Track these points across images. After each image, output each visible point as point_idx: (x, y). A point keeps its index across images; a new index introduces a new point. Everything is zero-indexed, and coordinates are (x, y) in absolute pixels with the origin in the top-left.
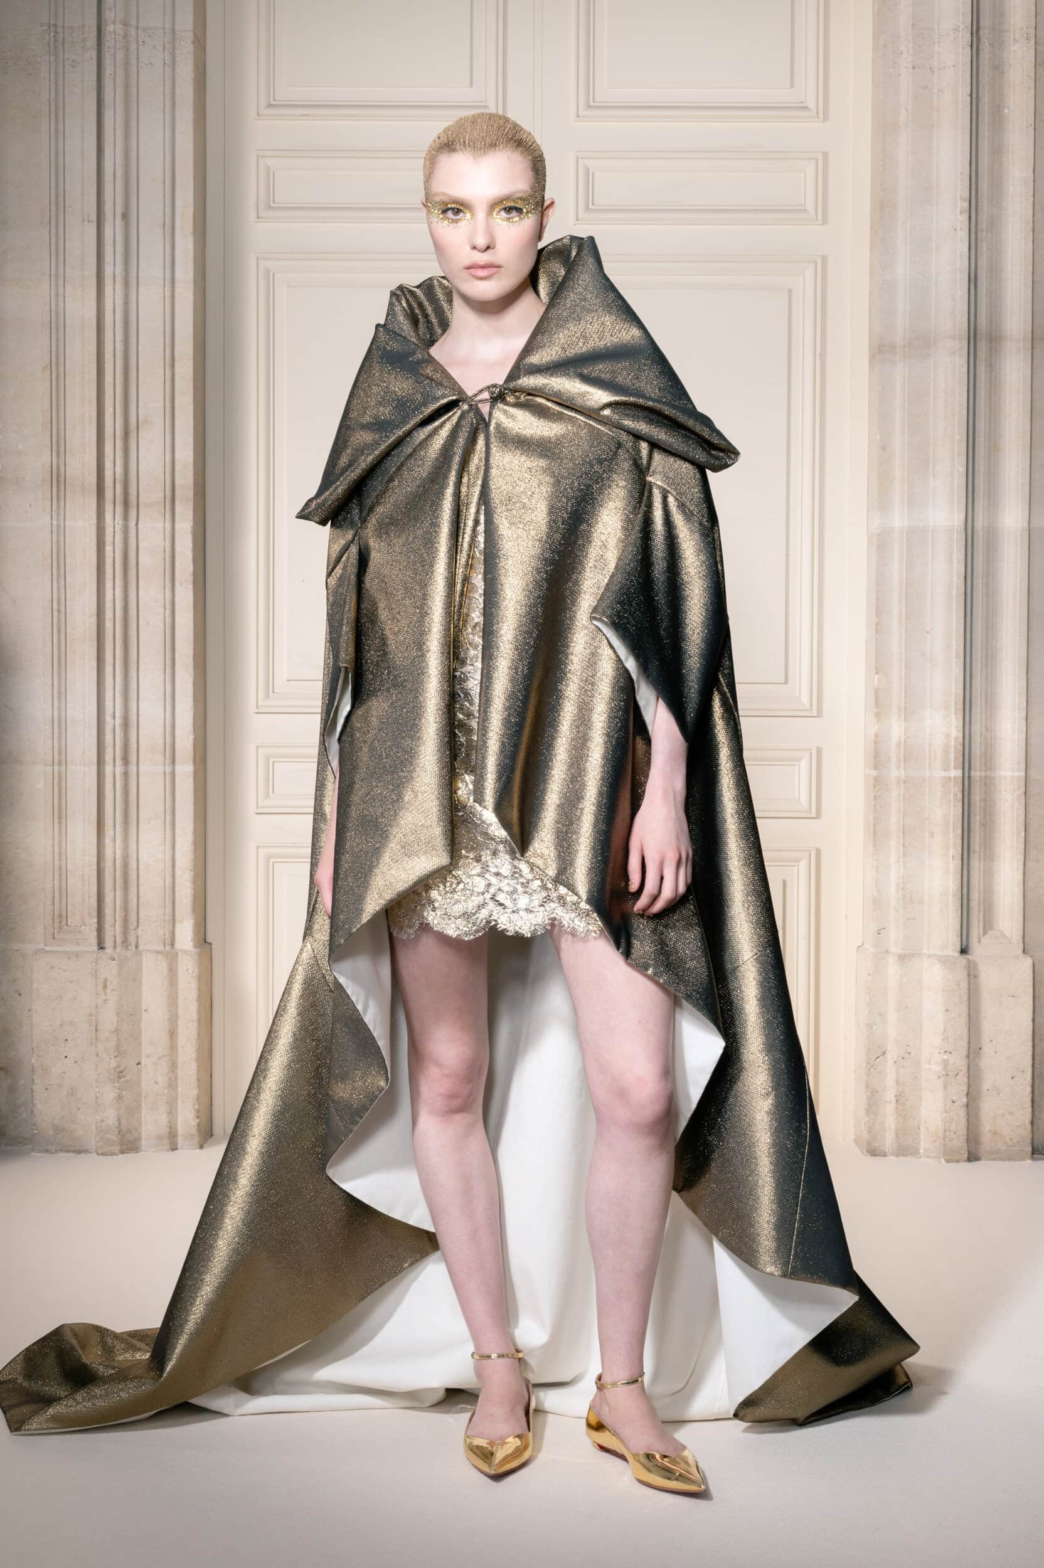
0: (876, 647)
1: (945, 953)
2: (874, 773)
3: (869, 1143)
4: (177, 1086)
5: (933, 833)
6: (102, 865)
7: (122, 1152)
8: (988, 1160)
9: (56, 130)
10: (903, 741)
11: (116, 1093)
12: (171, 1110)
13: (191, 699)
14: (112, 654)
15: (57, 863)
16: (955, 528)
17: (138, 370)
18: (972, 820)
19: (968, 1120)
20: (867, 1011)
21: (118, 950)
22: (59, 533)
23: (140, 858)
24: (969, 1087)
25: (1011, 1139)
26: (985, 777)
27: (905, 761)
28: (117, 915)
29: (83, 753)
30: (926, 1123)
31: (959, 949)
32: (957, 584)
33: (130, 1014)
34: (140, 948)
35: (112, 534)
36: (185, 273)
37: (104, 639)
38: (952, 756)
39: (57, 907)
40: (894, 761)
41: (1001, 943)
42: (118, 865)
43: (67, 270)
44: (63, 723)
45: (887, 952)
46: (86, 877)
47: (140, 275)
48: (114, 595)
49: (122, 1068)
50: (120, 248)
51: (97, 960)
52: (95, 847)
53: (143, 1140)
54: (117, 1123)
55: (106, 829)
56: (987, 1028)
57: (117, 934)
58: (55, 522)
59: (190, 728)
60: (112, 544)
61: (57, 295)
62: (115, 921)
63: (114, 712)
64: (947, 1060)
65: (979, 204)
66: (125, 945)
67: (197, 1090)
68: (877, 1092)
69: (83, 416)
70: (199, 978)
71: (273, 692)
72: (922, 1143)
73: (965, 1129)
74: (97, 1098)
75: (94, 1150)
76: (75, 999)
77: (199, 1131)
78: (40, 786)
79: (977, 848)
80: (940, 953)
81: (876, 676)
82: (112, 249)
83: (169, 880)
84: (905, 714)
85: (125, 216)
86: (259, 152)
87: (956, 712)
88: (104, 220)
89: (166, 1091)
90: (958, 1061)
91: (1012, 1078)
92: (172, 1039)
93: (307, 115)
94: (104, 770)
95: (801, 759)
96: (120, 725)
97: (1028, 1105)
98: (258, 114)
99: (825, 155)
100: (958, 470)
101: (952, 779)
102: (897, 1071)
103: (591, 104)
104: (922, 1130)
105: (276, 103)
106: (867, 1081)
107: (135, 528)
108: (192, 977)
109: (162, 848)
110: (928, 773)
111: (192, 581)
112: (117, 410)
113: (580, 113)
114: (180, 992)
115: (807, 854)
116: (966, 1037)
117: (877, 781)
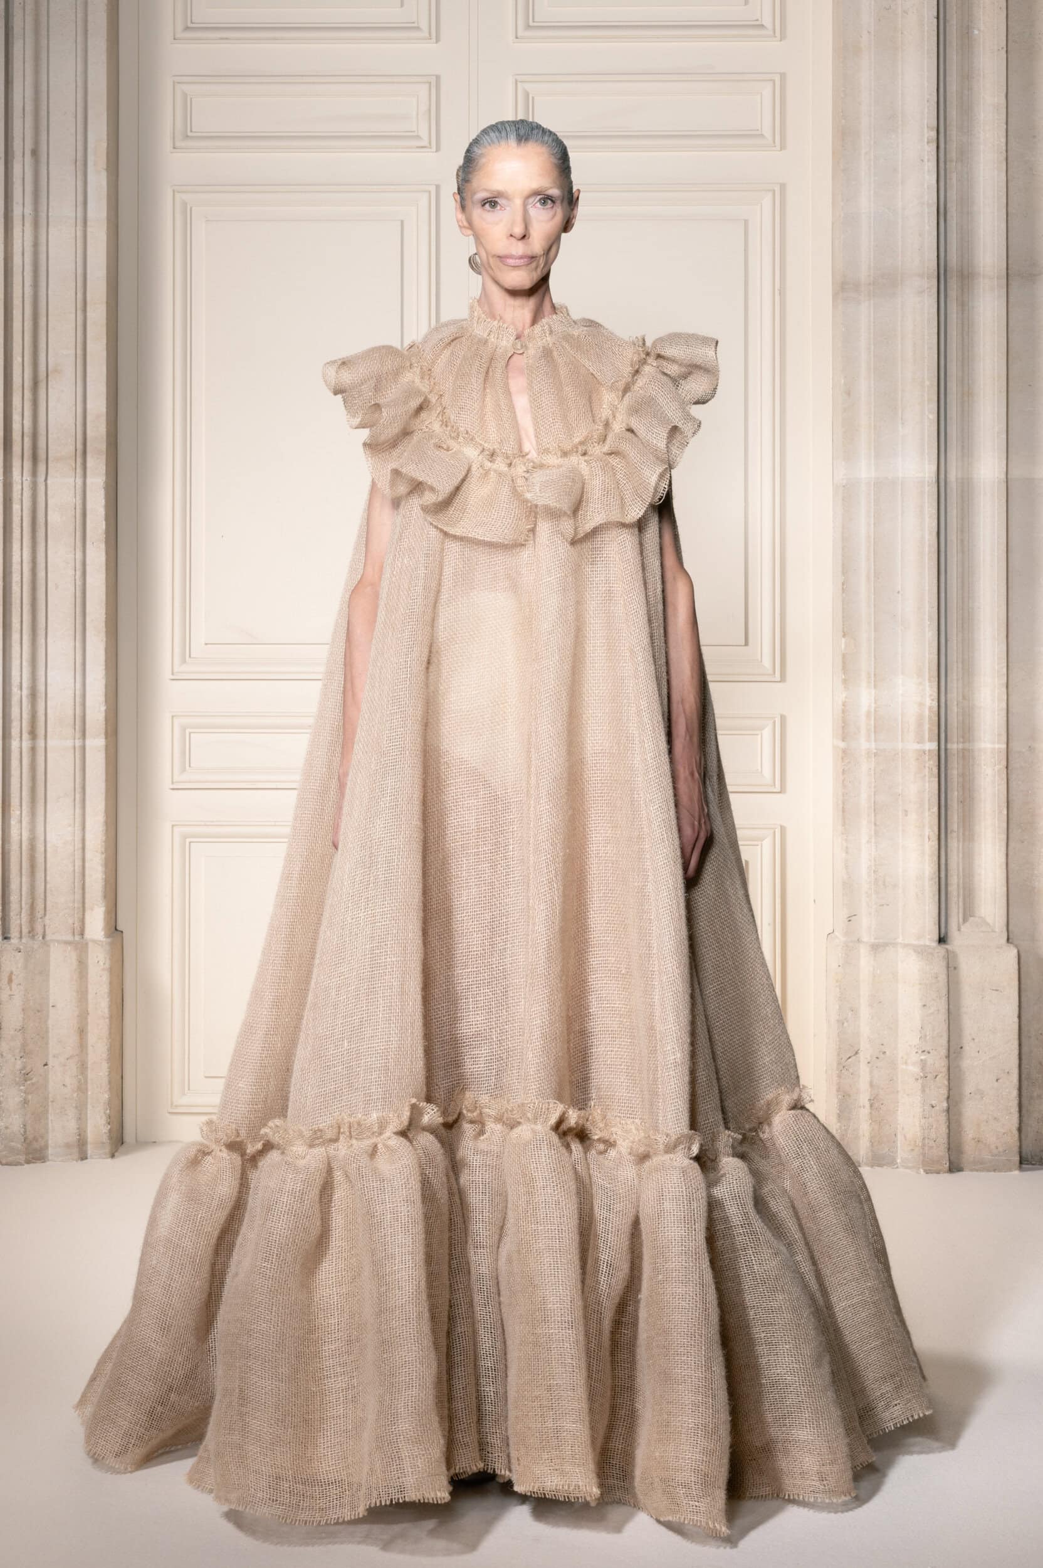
0: (843, 609)
1: (922, 943)
2: (842, 745)
4: (87, 1090)
5: (906, 811)
6: (6, 847)
7: (28, 1162)
8: (972, 1170)
10: (873, 710)
11: (21, 1096)
12: (80, 1114)
13: (104, 667)
14: (20, 620)
16: (927, 479)
17: (47, 316)
18: (949, 797)
19: (949, 1127)
20: (837, 1007)
21: (24, 940)
23: (48, 839)
24: (949, 1090)
25: (997, 1147)
26: (964, 750)
27: (875, 732)
28: (23, 903)
30: (903, 1129)
31: (936, 937)
32: (929, 540)
33: (37, 1011)
34: (48, 938)
35: (20, 492)
36: (98, 210)
37: (11, 603)
38: (927, 727)
40: (863, 731)
41: (983, 932)
42: (24, 848)
45: (859, 941)
47: (50, 214)
48: (22, 556)
49: (28, 1069)
50: (29, 188)
53: (50, 1149)
54: (22, 1131)
55: (12, 809)
56: (969, 1026)
57: (23, 923)
59: (102, 699)
60: (19, 502)
62: (21, 909)
63: (21, 683)
64: (925, 1060)
65: (948, 133)
66: (31, 935)
67: (108, 1093)
68: (849, 1096)
70: (111, 970)
72: (899, 1152)
73: (945, 1136)
77: (110, 1138)
79: (955, 827)
80: (916, 943)
81: (843, 640)
82: (21, 188)
83: (78, 863)
84: (874, 681)
85: (35, 153)
86: (175, 78)
87: (930, 681)
88: (13, 157)
89: (75, 1095)
90: (937, 1061)
91: (997, 1080)
92: (81, 1039)
93: (227, 39)
94: (10, 745)
95: (763, 729)
96: (27, 697)
97: (1015, 1109)
98: (175, 39)
99: (783, 76)
100: (928, 418)
101: (927, 752)
102: (871, 1072)
103: (531, 24)
104: (900, 1137)
105: (194, 25)
106: (838, 1084)
107: (44, 483)
108: (103, 970)
109: (70, 829)
110: (900, 746)
111: (104, 540)
112: (25, 359)
113: (520, 34)
114: (90, 987)
115: (773, 831)
116: (945, 1035)
117: (845, 753)
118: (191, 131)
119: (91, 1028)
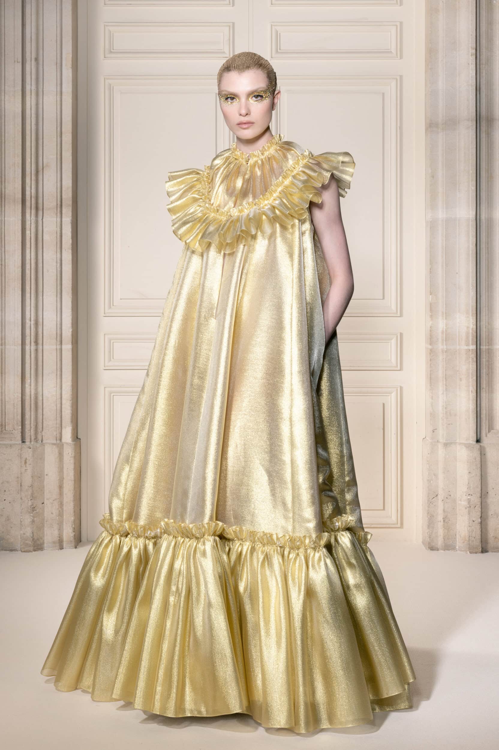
0: (430, 281)
1: (468, 442)
2: (430, 347)
3: (429, 543)
4: (63, 515)
5: (461, 379)
6: (24, 398)
7: (35, 551)
8: (492, 552)
10: (445, 330)
12: (60, 527)
13: (71, 310)
14: (30, 287)
16: (471, 218)
17: (43, 139)
18: (481, 372)
19: (481, 531)
20: (428, 473)
21: (32, 443)
22: (2, 224)
23: (44, 393)
24: (482, 513)
26: (488, 349)
27: (446, 341)
28: (32, 425)
29: (14, 339)
30: (459, 532)
31: (475, 440)
32: (472, 248)
33: (39, 477)
34: (44, 442)
35: (30, 225)
36: (68, 88)
37: (25, 279)
38: (471, 338)
40: (440, 340)
41: (498, 437)
42: (32, 398)
43: (6, 87)
44: (4, 323)
45: (438, 441)
46: (16, 405)
47: (44, 89)
48: (31, 256)
49: (34, 505)
50: (34, 77)
52: (21, 389)
53: (45, 544)
54: (32, 535)
55: (26, 379)
56: (491, 482)
57: (32, 435)
59: (70, 325)
60: (29, 230)
61: (1, 100)
62: (31, 428)
64: (470, 499)
65: (481, 51)
66: (35, 440)
67: (74, 517)
68: (433, 516)
69: (14, 163)
70: (75, 457)
71: (113, 305)
72: (457, 543)
74: (21, 522)
75: (19, 549)
76: (10, 469)
77: (75, 539)
79: (484, 386)
80: (465, 442)
81: (431, 296)
82: (30, 77)
83: (59, 406)
85: (37, 59)
86: (105, 23)
87: (472, 315)
88: (26, 62)
89: (57, 518)
90: (476, 499)
92: (60, 490)
93: (131, 4)
94: (25, 348)
95: (392, 339)
96: (34, 324)
98: (105, 4)
99: (401, 23)
100: (471, 189)
101: (471, 350)
102: (444, 505)
104: (457, 535)
106: (428, 511)
107: (41, 221)
108: (71, 457)
109: (55, 389)
110: (458, 347)
111: (71, 248)
112: (32, 160)
113: (273, 3)
114: (64, 465)
115: (396, 389)
116: (480, 486)
117: (431, 351)
118: (113, 49)
119: (65, 485)
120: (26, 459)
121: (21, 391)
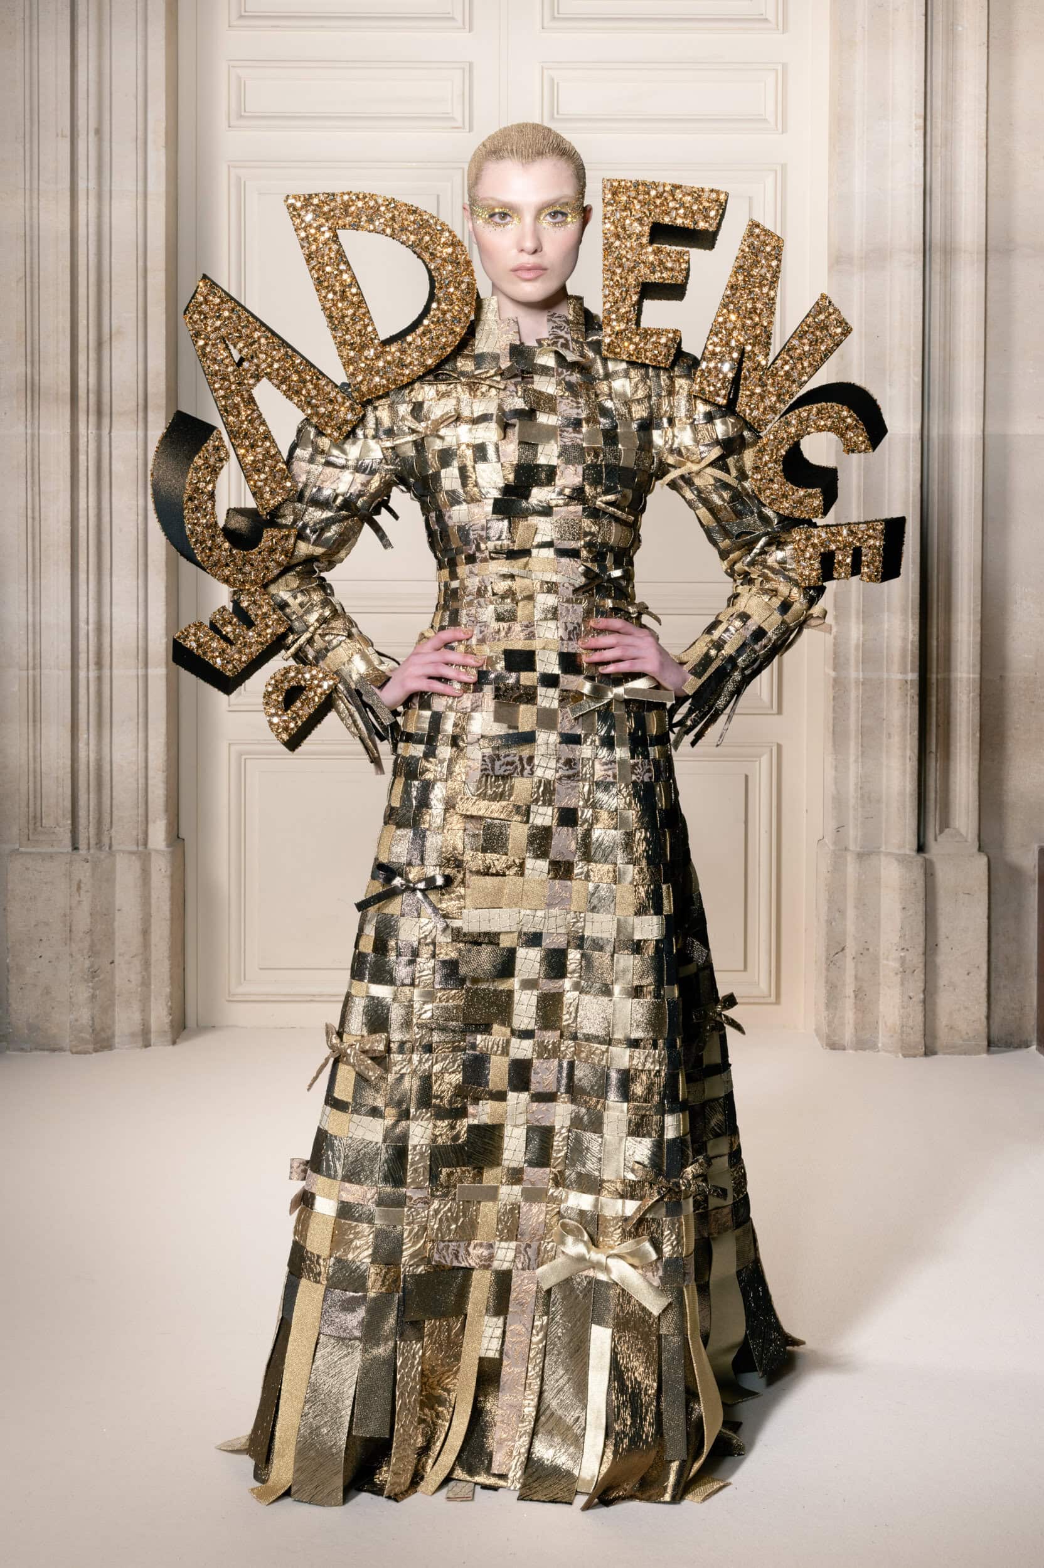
1: (902, 852)
2: (833, 674)
3: (828, 1037)
4: (150, 984)
5: (890, 734)
6: (76, 768)
7: (96, 1051)
9: (31, 47)
10: (861, 644)
11: (90, 992)
12: (144, 1007)
13: (164, 603)
14: (86, 561)
15: (31, 766)
16: (911, 436)
17: (111, 282)
18: (928, 721)
19: (925, 1016)
20: (826, 908)
21: (92, 851)
22: (34, 441)
23: (114, 759)
24: (926, 982)
25: (967, 1034)
26: (942, 679)
27: (863, 663)
28: (91, 817)
30: (884, 1017)
31: (915, 847)
32: (913, 491)
33: (104, 914)
34: (114, 848)
35: (86, 444)
36: (158, 186)
37: (78, 546)
38: (909, 659)
39: (31, 809)
41: (957, 841)
42: (91, 768)
43: (41, 183)
44: (38, 628)
45: (846, 849)
46: (60, 779)
47: (113, 189)
48: (88, 503)
49: (96, 968)
50: (93, 164)
51: (71, 861)
52: (70, 750)
53: (116, 1038)
54: (91, 1022)
55: (80, 732)
56: (944, 925)
57: (91, 835)
58: (29, 431)
59: (163, 631)
60: (86, 451)
61: (31, 208)
62: (89, 823)
63: (88, 618)
64: (905, 957)
65: (934, 120)
66: (98, 846)
67: (170, 987)
68: (836, 987)
69: (57, 327)
70: (172, 876)
72: (880, 1037)
73: (922, 1024)
74: (71, 998)
75: (68, 1048)
76: (49, 900)
77: (172, 1027)
78: (16, 689)
79: (933, 748)
80: (897, 852)
82: (86, 164)
83: (142, 781)
84: (863, 617)
85: (98, 131)
86: (230, 62)
87: (913, 616)
88: (78, 135)
89: (139, 989)
90: (916, 958)
91: (968, 974)
92: (145, 939)
93: (278, 27)
94: (78, 675)
96: (94, 630)
97: (984, 1000)
98: (229, 26)
99: (785, 66)
100: (913, 380)
101: (909, 682)
102: (856, 966)
103: (556, 15)
104: (881, 1025)
105: (246, 14)
106: (827, 976)
107: (108, 435)
108: (164, 877)
109: (135, 750)
110: (885, 676)
112: (90, 321)
113: (546, 25)
114: (153, 892)
115: (769, 749)
116: (922, 935)
117: (836, 682)
118: (245, 112)
119: (154, 928)
120: (80, 882)
121: (70, 754)
